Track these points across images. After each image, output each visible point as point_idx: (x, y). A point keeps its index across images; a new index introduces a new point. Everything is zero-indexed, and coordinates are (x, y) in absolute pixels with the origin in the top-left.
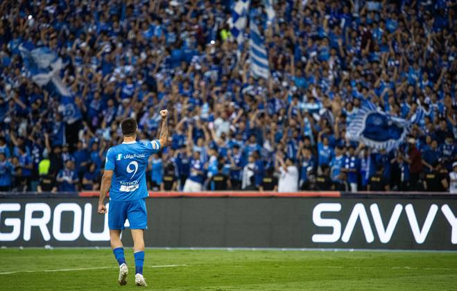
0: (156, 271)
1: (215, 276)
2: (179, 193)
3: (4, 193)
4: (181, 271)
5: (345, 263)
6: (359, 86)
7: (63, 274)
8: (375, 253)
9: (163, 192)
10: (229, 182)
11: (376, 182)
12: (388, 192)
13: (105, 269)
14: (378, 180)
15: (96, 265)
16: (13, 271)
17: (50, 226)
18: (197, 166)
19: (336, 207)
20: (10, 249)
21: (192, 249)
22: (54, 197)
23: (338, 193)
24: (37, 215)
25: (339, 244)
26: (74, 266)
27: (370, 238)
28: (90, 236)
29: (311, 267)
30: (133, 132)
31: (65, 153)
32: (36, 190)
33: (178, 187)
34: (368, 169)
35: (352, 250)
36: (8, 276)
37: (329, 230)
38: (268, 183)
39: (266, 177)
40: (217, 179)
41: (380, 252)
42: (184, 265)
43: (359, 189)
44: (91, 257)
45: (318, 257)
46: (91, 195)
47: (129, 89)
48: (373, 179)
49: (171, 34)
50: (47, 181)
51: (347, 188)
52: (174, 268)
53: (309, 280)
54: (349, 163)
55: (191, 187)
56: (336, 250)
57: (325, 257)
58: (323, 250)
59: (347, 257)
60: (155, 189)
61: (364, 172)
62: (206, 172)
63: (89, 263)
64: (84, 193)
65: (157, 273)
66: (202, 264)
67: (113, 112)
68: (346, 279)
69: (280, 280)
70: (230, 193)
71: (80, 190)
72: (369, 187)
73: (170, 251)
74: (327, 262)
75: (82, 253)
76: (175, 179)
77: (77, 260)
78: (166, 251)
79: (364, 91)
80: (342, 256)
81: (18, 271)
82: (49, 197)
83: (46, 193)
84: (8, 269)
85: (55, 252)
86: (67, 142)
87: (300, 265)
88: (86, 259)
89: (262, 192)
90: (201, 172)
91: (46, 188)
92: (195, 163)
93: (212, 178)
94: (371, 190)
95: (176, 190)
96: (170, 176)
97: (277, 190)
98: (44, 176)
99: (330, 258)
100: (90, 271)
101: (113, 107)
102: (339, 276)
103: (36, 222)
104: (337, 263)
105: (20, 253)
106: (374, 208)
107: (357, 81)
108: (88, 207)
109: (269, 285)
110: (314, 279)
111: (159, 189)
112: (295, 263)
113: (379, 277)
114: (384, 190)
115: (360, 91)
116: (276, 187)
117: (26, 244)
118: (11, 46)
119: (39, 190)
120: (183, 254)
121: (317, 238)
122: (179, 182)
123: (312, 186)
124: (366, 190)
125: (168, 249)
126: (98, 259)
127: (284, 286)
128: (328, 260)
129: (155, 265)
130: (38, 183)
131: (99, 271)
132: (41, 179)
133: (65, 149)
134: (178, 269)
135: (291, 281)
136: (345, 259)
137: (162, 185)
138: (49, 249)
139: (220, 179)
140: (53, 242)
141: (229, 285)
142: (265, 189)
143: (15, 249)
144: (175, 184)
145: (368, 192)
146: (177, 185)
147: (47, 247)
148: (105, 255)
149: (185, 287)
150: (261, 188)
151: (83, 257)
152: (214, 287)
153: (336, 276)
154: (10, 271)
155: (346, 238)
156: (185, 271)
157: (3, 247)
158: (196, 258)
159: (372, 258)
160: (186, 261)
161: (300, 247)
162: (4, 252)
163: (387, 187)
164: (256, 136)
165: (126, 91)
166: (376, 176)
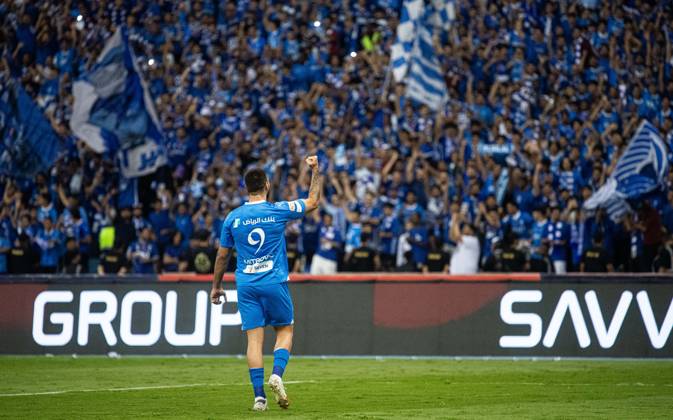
1: (358, 398)
2: (304, 276)
3: (50, 276)
4: (307, 390)
5: (548, 378)
7: (135, 395)
8: (592, 362)
10: (377, 260)
11: (593, 259)
12: (612, 274)
13: (195, 388)
14: (597, 255)
15: (184, 382)
16: (63, 389)
17: (116, 323)
18: (330, 235)
19: (535, 296)
20: (59, 358)
21: (324, 357)
22: (123, 281)
23: (537, 276)
24: (97, 308)
25: (540, 350)
26: (151, 382)
27: (584, 341)
28: (175, 339)
29: (498, 383)
30: (262, 188)
31: (138, 217)
32: (96, 272)
33: (303, 268)
34: (581, 240)
35: (559, 359)
36: (53, 397)
37: (524, 330)
38: (434, 261)
39: (433, 252)
40: (359, 255)
41: (599, 362)
42: (312, 381)
43: (569, 268)
44: (175, 370)
45: (507, 369)
46: (177, 280)
47: (231, 124)
48: (589, 254)
49: (292, 42)
50: (112, 259)
51: (549, 267)
52: (298, 386)
53: (495, 403)
54: (554, 232)
55: (322, 267)
56: (535, 359)
57: (518, 369)
58: (515, 358)
59: (551, 369)
61: (576, 245)
62: (344, 244)
63: (173, 379)
64: (166, 276)
66: (339, 380)
67: (207, 157)
68: (550, 401)
69: (453, 402)
70: (379, 275)
71: (160, 272)
72: (582, 266)
74: (521, 377)
75: (163, 364)
76: (298, 255)
77: (155, 373)
80: (544, 368)
81: (71, 390)
82: (114, 282)
84: (55, 387)
85: (124, 362)
86: (140, 201)
87: (481, 380)
88: (169, 373)
89: (426, 275)
90: (336, 244)
91: (111, 269)
92: (327, 231)
93: (353, 255)
94: (586, 270)
95: (299, 271)
96: (292, 250)
97: (448, 272)
98: (108, 252)
99: (526, 371)
100: (175, 390)
101: (208, 151)
102: (539, 396)
103: (96, 318)
104: (537, 378)
105: (72, 363)
106: (591, 297)
108: (172, 296)
109: (438, 410)
110: (502, 402)
112: (475, 378)
113: (598, 398)
114: (606, 270)
116: (446, 267)
117: (81, 350)
118: (59, 60)
119: (101, 271)
120: (311, 365)
121: (507, 341)
122: (304, 259)
123: (499, 265)
124: (578, 270)
126: (186, 373)
127: (458, 411)
128: (524, 374)
130: (98, 261)
131: (187, 389)
132: (102, 256)
133: (137, 212)
134: (304, 387)
135: (469, 404)
136: (548, 371)
138: (115, 358)
139: (365, 255)
140: (121, 347)
141: (377, 410)
142: (431, 270)
143: (66, 358)
144: (298, 263)
145: (582, 274)
146: (300, 264)
147: (113, 355)
148: (196, 367)
149: (312, 413)
150: (425, 269)
151: (164, 369)
152: (356, 413)
153: (535, 396)
154: (58, 390)
155: (549, 342)
156: (314, 390)
157: (48, 355)
158: (330, 371)
159: (589, 370)
160: (314, 375)
161: (482, 355)
162: (50, 362)
163: (609, 266)
164: (415, 193)
165: (225, 126)
166: (594, 250)
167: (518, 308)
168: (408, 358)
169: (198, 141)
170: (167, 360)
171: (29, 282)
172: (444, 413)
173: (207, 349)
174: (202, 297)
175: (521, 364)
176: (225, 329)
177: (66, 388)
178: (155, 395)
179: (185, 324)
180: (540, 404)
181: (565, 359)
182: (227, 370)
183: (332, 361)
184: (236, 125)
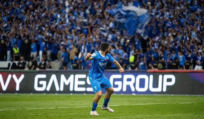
0: (182, 105)
2: (192, 70)
3: (114, 70)
4: (193, 105)
7: (140, 106)
9: (185, 70)
13: (159, 104)
15: (155, 102)
16: (118, 104)
20: (117, 95)
21: (198, 95)
22: (136, 72)
24: (129, 80)
26: (145, 102)
32: (128, 69)
33: (192, 68)
42: (194, 103)
44: (153, 99)
46: (153, 72)
50: (133, 65)
52: (190, 104)
55: (198, 68)
60: (181, 68)
63: (152, 101)
64: (149, 70)
65: (182, 106)
66: (203, 102)
67: (162, 34)
73: (188, 97)
75: (149, 97)
76: (190, 64)
77: (146, 100)
78: (186, 96)
81: (121, 105)
82: (134, 72)
83: (133, 70)
84: (116, 104)
85: (137, 96)
91: (133, 68)
92: (199, 57)
96: (188, 63)
98: (132, 63)
100: (152, 105)
101: (162, 32)
105: (121, 97)
111: (183, 69)
117: (124, 93)
119: (130, 69)
120: (194, 98)
122: (192, 66)
125: (187, 95)
126: (156, 100)
129: (181, 102)
130: (129, 66)
131: (156, 105)
132: (130, 64)
133: (141, 51)
134: (192, 105)
137: (184, 67)
138: (134, 95)
140: (136, 92)
143: (119, 95)
144: (190, 67)
147: (134, 94)
148: (159, 98)
149: (195, 113)
151: (149, 99)
154: (117, 104)
156: (195, 105)
157: (114, 94)
158: (200, 99)
160: (195, 101)
165: (168, 25)
171: (108, 72)
173: (162, 92)
174: (160, 77)
176: (168, 87)
177: (119, 104)
178: (146, 106)
179: (155, 85)
182: (168, 99)
183: (201, 96)
184: (171, 24)
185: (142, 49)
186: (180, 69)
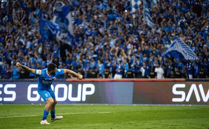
0: (101, 115)
1: (128, 117)
2: (112, 79)
3: (32, 80)
4: (112, 115)
5: (187, 111)
6: (194, 30)
8: (201, 106)
9: (104, 79)
10: (134, 75)
11: (202, 74)
13: (78, 114)
14: (203, 73)
15: (74, 112)
16: (36, 115)
18: (119, 67)
19: (183, 86)
20: (36, 105)
21: (117, 105)
25: (185, 102)
26: (64, 112)
27: (198, 100)
28: (72, 99)
29: (172, 113)
31: (60, 61)
33: (111, 77)
35: (190, 105)
36: (34, 117)
37: (180, 96)
38: (152, 75)
39: (152, 72)
40: (128, 73)
41: (203, 106)
42: (114, 112)
43: (193, 77)
44: (72, 109)
45: (175, 108)
46: (72, 81)
47: (89, 32)
48: (200, 73)
49: (108, 7)
52: (109, 113)
53: (171, 119)
54: (188, 66)
56: (183, 105)
57: (178, 108)
58: (177, 105)
59: (188, 108)
60: (101, 77)
61: (196, 70)
62: (124, 70)
63: (71, 111)
64: (68, 80)
65: (101, 116)
66: (122, 112)
67: (81, 43)
68: (187, 118)
69: (157, 119)
70: (135, 79)
71: (66, 78)
72: (198, 76)
73: (107, 106)
74: (179, 111)
75: (68, 107)
76: (110, 73)
77: (66, 110)
78: (106, 106)
79: (196, 32)
80: (186, 108)
84: (34, 114)
87: (166, 112)
88: (69, 110)
89: (150, 79)
90: (122, 70)
92: (119, 66)
93: (127, 73)
94: (199, 78)
95: (110, 78)
96: (108, 72)
97: (157, 78)
99: (180, 109)
100: (71, 115)
101: (81, 41)
102: (185, 117)
104: (184, 111)
105: (40, 106)
106: (201, 86)
107: (193, 28)
109: (152, 121)
110: (173, 119)
111: (103, 78)
112: (164, 111)
113: (203, 117)
114: (205, 78)
115: (195, 33)
116: (156, 77)
117: (42, 102)
118: (36, 13)
120: (113, 107)
121: (174, 100)
122: (112, 74)
123: (172, 76)
124: (197, 78)
125: (106, 105)
126: (75, 109)
127: (159, 121)
128: (179, 110)
129: (100, 112)
131: (75, 115)
133: (60, 60)
135: (162, 119)
136: (187, 109)
137: (104, 76)
139: (130, 73)
141: (134, 121)
142: (151, 78)
143: (38, 105)
144: (109, 75)
145: (198, 79)
146: (111, 76)
148: (78, 107)
149: (114, 122)
150: (149, 77)
151: (68, 108)
152: (127, 122)
153: (183, 117)
155: (187, 100)
156: (114, 115)
157: (32, 104)
158: (119, 109)
159: (200, 109)
160: (115, 110)
161: (167, 104)
162: (33, 106)
163: (206, 76)
164: (146, 54)
165: (87, 33)
166: (202, 71)
167: (178, 89)
168: (144, 105)
169: (79, 37)
170: (69, 106)
171: (26, 81)
172: (155, 122)
173: (81, 102)
174: (80, 86)
175: (179, 107)
176: (87, 96)
177: (38, 114)
178: (65, 116)
179: (75, 94)
180: (184, 119)
181: (192, 105)
182: (87, 108)
183: (120, 106)
184: (90, 33)
185: (61, 58)
186: (99, 78)
